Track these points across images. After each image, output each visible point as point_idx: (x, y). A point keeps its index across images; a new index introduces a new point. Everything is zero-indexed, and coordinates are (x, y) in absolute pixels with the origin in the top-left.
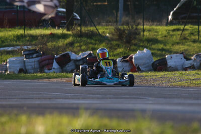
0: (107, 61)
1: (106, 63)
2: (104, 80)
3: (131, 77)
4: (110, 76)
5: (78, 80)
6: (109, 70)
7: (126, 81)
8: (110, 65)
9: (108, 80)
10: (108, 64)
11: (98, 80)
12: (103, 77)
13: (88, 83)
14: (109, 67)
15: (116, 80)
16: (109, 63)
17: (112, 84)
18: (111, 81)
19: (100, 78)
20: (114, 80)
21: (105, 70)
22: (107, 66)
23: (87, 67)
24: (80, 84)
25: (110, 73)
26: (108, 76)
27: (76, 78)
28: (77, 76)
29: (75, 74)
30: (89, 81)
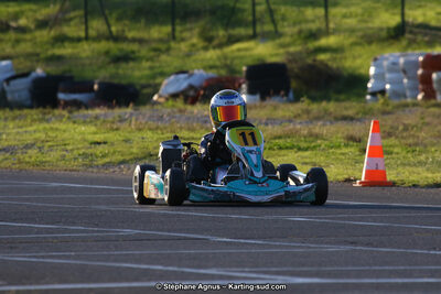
0: (247, 130)
1: (243, 134)
2: (241, 189)
4: (259, 174)
5: (159, 188)
6: (253, 157)
7: (306, 190)
8: (255, 144)
9: (253, 188)
10: (249, 138)
11: (219, 185)
12: (236, 178)
13: (192, 197)
14: (254, 148)
15: (274, 190)
16: (252, 134)
17: (266, 198)
18: (262, 189)
19: (226, 181)
20: (270, 189)
21: (242, 157)
22: (246, 144)
23: (181, 147)
24: (166, 198)
25: (256, 166)
26: (252, 174)
27: (145, 182)
28: (148, 173)
29: (144, 169)
30: (193, 191)
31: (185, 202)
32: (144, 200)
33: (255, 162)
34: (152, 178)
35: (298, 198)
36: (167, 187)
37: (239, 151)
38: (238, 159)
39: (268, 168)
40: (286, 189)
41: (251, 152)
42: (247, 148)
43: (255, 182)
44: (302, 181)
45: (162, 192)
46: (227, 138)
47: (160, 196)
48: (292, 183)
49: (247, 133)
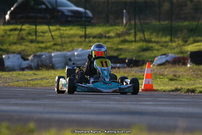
1: (102, 62)
2: (99, 86)
4: (107, 80)
6: (106, 72)
7: (129, 87)
8: (107, 66)
9: (105, 86)
10: (104, 64)
11: (90, 85)
12: (98, 82)
13: (78, 90)
14: (106, 68)
15: (115, 86)
16: (106, 62)
17: (110, 90)
18: (109, 86)
19: (93, 83)
20: (112, 86)
21: (101, 72)
22: (103, 66)
23: (76, 68)
24: (67, 90)
25: (107, 76)
26: (104, 80)
27: (60, 83)
28: (61, 79)
29: (59, 78)
30: (78, 87)
31: (75, 92)
33: (106, 74)
34: (62, 81)
35: (125, 91)
36: (67, 85)
37: (100, 70)
38: (100, 74)
40: (120, 87)
41: (105, 70)
42: (103, 68)
43: (106, 84)
44: (129, 83)
45: (65, 88)
46: (95, 64)
47: (65, 90)
49: (104, 61)
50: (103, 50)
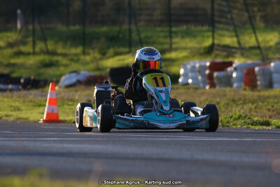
0: (158, 75)
1: (155, 79)
2: (153, 117)
3: (211, 110)
4: (167, 108)
5: (93, 119)
6: (163, 96)
7: (202, 120)
8: (164, 85)
9: (163, 118)
10: (160, 82)
11: (138, 116)
12: (150, 111)
13: (117, 125)
14: (163, 89)
15: (179, 118)
16: (162, 79)
17: (173, 125)
18: (170, 119)
19: (142, 113)
20: (175, 118)
21: (154, 96)
22: (158, 86)
23: (111, 89)
24: (99, 126)
25: (165, 102)
26: (162, 108)
27: (84, 115)
28: (86, 109)
29: (83, 106)
30: (118, 120)
31: (112, 130)
32: (83, 129)
33: (164, 98)
34: (89, 111)
35: (196, 126)
36: (100, 118)
37: (153, 91)
38: (152, 98)
39: (174, 103)
40: (188, 119)
41: (161, 91)
42: (158, 89)
43: (164, 114)
44: (200, 113)
45: (96, 122)
46: (144, 81)
47: (94, 125)
48: (192, 115)
49: (158, 78)
50: (157, 58)
